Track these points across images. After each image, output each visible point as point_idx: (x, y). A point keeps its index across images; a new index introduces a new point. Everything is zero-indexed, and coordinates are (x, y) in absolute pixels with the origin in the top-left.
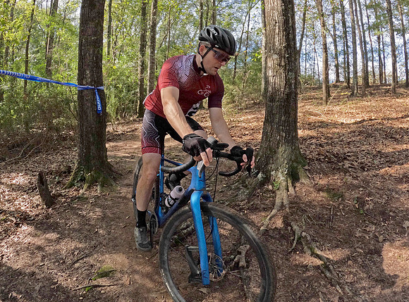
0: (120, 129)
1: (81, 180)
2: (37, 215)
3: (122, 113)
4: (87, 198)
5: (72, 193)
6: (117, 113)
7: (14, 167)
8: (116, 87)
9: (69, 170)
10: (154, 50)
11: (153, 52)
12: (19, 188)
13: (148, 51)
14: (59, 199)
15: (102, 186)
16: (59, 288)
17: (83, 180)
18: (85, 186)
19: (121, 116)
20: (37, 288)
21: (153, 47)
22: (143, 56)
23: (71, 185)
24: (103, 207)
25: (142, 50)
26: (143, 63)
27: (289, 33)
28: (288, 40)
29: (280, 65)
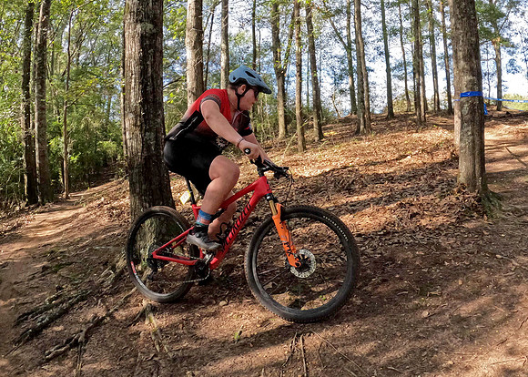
27: (147, 85)
28: (144, 94)
29: (135, 125)
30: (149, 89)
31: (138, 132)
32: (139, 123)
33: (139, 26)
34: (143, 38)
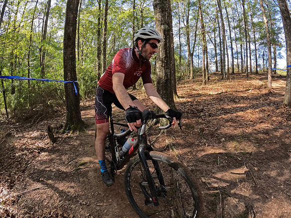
0: (87, 104)
1: (69, 129)
2: (48, 148)
3: (88, 95)
4: (72, 137)
5: (65, 136)
6: (85, 95)
7: (30, 129)
8: (84, 79)
9: (62, 126)
10: (105, 56)
11: (105, 58)
12: (35, 138)
13: (102, 57)
14: (59, 139)
15: (80, 131)
16: (63, 172)
17: (70, 129)
18: (71, 132)
19: (88, 97)
20: (53, 174)
21: (105, 55)
22: (99, 60)
23: (64, 132)
24: (80, 140)
25: (99, 57)
26: (99, 64)
27: (167, 50)
28: (166, 53)
29: (162, 66)
30: (168, 52)
31: (163, 69)
32: (163, 65)
33: (162, 26)
34: (164, 31)
